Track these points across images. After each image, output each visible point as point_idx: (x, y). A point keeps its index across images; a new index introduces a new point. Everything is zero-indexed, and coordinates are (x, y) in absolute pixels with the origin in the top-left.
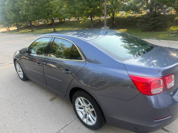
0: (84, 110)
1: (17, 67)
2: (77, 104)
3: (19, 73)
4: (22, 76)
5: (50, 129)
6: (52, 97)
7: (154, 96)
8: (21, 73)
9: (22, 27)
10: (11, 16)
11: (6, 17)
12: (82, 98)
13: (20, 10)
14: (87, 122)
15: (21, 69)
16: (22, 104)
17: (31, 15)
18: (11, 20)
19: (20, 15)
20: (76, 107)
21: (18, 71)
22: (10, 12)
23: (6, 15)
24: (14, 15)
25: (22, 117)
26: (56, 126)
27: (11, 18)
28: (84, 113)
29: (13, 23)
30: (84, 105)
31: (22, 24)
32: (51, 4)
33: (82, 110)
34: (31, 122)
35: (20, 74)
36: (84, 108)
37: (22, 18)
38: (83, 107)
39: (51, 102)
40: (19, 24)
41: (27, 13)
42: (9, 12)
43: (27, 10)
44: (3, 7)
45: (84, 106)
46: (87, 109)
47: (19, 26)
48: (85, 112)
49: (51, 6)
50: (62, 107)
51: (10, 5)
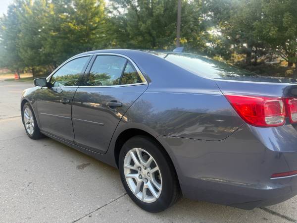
0: (140, 175)
1: (25, 114)
2: (127, 164)
3: (27, 126)
4: (31, 131)
5: (74, 209)
6: (81, 164)
7: (272, 129)
8: (31, 126)
9: (41, 73)
10: (27, 54)
11: (18, 56)
12: (137, 149)
13: (42, 45)
14: (143, 198)
15: (32, 118)
16: (26, 170)
17: (58, 53)
18: (24, 61)
19: (39, 54)
20: (125, 170)
21: (26, 123)
22: (25, 48)
23: (17, 52)
24: (30, 52)
25: (23, 190)
26: (84, 206)
27: (25, 57)
28: (139, 181)
29: (28, 66)
30: (140, 165)
31: (42, 69)
32: (91, 39)
33: (136, 176)
34: (39, 197)
35: (29, 128)
36: (139, 171)
37: (43, 58)
38: (137, 170)
39: (78, 171)
40: (38, 68)
41: (52, 50)
42: (23, 48)
43: (53, 45)
44: (15, 40)
45: (140, 167)
46: (144, 172)
47: (37, 72)
48: (142, 178)
49: (91, 42)
50: (98, 179)
51: (26, 38)
